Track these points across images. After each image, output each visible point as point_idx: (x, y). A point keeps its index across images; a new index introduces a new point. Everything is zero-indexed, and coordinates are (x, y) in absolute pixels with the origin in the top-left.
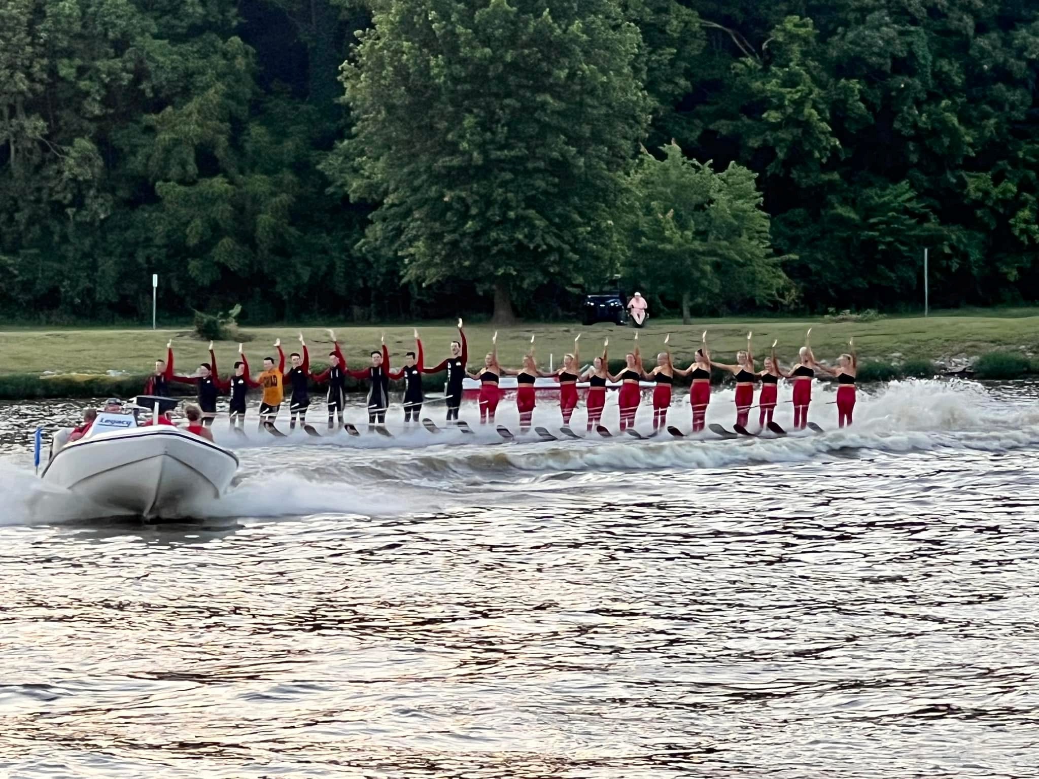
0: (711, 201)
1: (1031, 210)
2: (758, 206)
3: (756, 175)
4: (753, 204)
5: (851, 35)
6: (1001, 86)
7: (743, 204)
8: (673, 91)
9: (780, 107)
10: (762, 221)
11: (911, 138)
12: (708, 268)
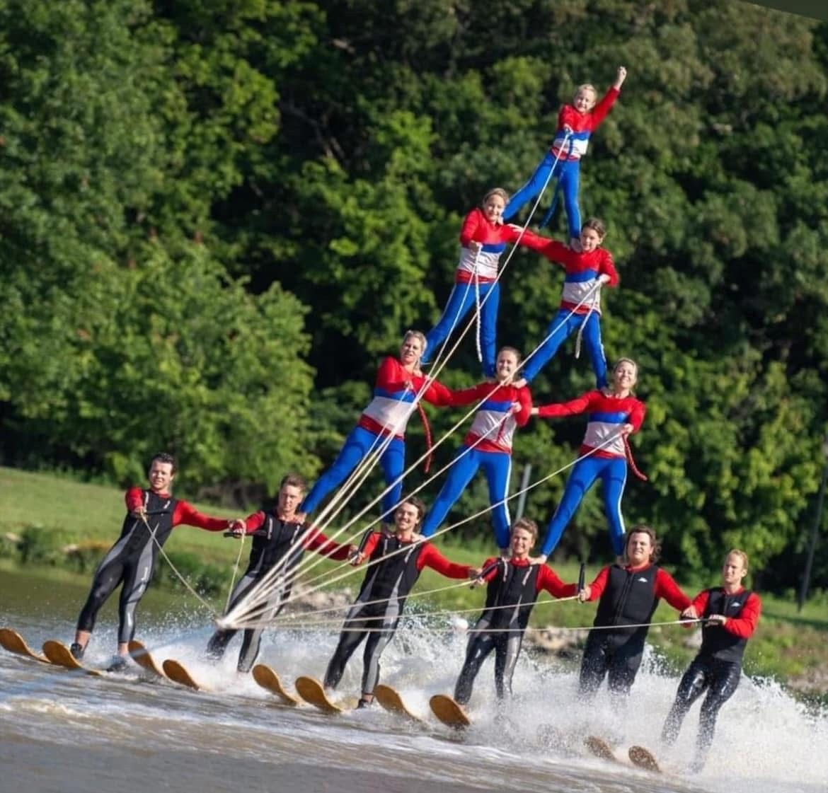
0: (234, 333)
1: (679, 448)
2: (300, 355)
3: (307, 309)
4: (293, 350)
5: (478, 156)
6: (671, 272)
7: (277, 347)
8: (213, 183)
9: (358, 239)
10: (300, 376)
11: (532, 316)
12: (211, 427)
